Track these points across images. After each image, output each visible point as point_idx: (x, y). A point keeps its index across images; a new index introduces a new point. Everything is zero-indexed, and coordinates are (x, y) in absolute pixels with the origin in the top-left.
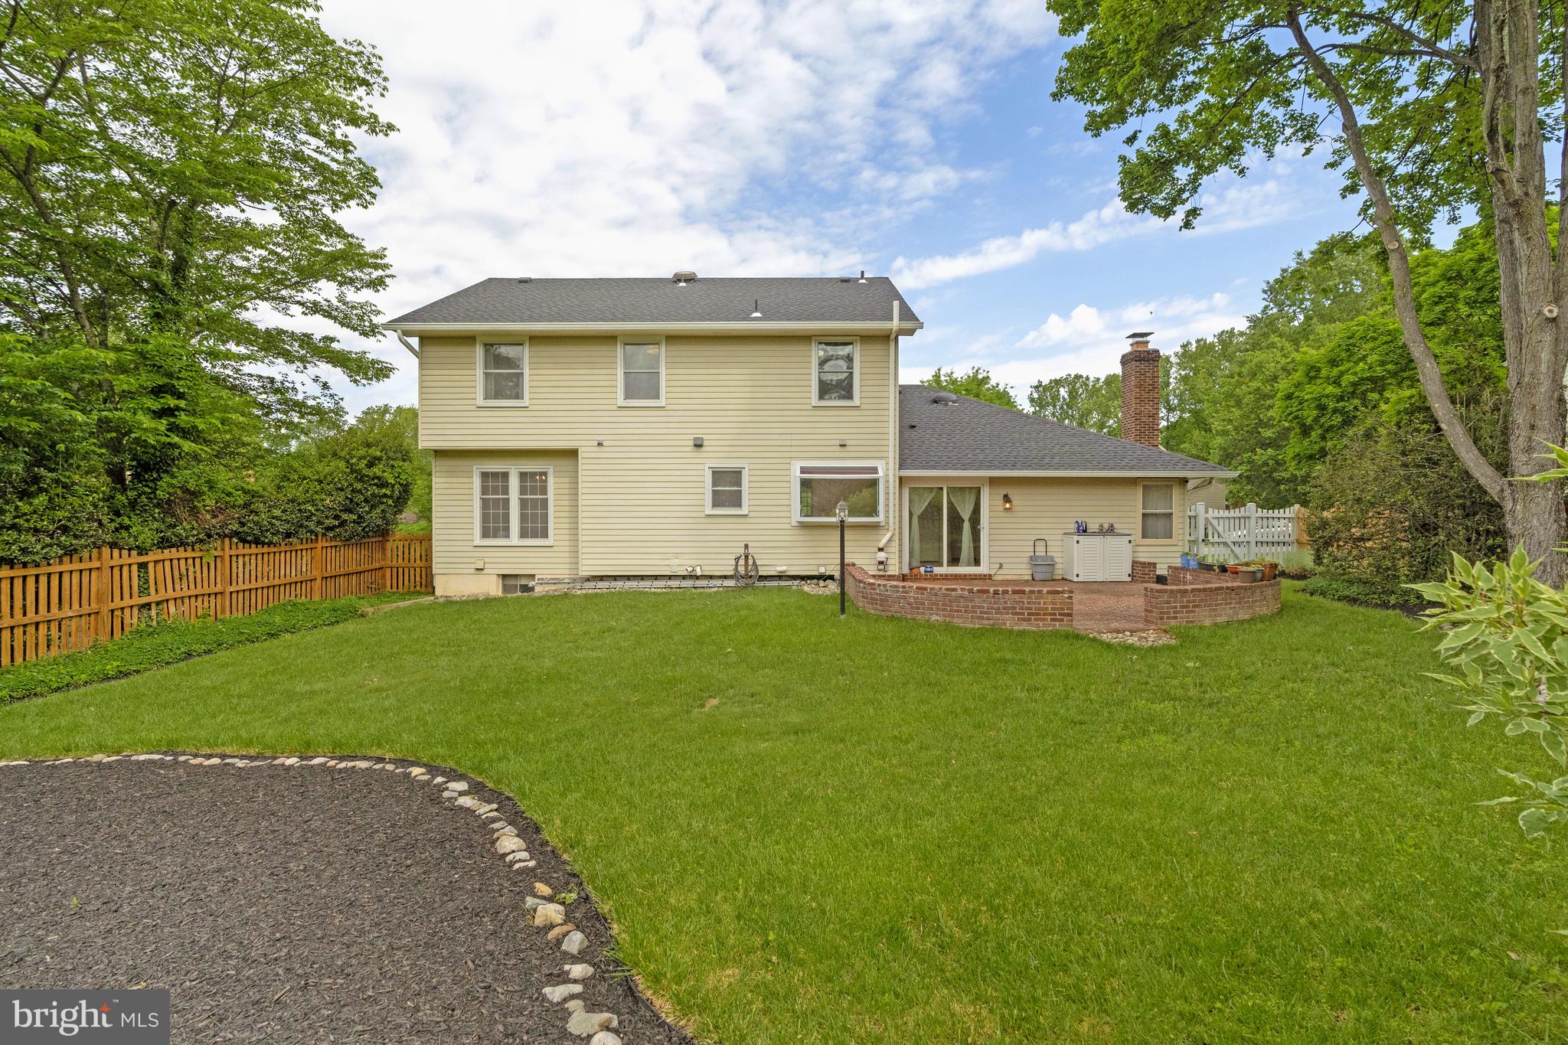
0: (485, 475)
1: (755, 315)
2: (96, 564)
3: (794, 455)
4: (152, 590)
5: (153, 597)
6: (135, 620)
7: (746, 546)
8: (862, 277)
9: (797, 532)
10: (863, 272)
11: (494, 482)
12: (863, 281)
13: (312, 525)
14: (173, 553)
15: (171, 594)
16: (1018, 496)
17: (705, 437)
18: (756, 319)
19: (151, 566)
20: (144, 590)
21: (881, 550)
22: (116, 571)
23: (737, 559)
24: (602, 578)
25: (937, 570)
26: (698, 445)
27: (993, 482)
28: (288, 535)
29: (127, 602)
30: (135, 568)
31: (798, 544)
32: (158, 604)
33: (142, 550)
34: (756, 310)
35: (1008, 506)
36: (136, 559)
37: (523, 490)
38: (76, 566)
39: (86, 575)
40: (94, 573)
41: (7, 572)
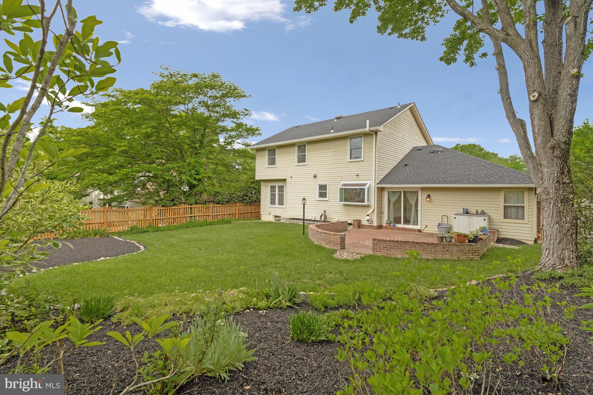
0: (271, 187)
1: (332, 131)
2: (181, 207)
3: (342, 179)
4: (193, 213)
5: (193, 215)
6: (189, 219)
7: (325, 211)
8: (399, 105)
9: (342, 207)
10: (399, 103)
11: (273, 188)
12: (399, 107)
13: (234, 200)
14: (199, 205)
15: (197, 214)
16: (435, 196)
17: (317, 174)
18: (332, 133)
19: (193, 208)
20: (191, 213)
21: (368, 215)
22: (185, 209)
23: (321, 216)
24: (294, 219)
25: (398, 226)
26: (315, 177)
27: (422, 189)
28: (228, 202)
29: (187, 215)
30: (189, 208)
31: (341, 211)
32: (194, 216)
33: (191, 204)
34: (332, 130)
35: (428, 200)
36: (190, 206)
37: (279, 192)
38: (177, 207)
39: (177, 209)
40: (179, 209)
41: (164, 208)
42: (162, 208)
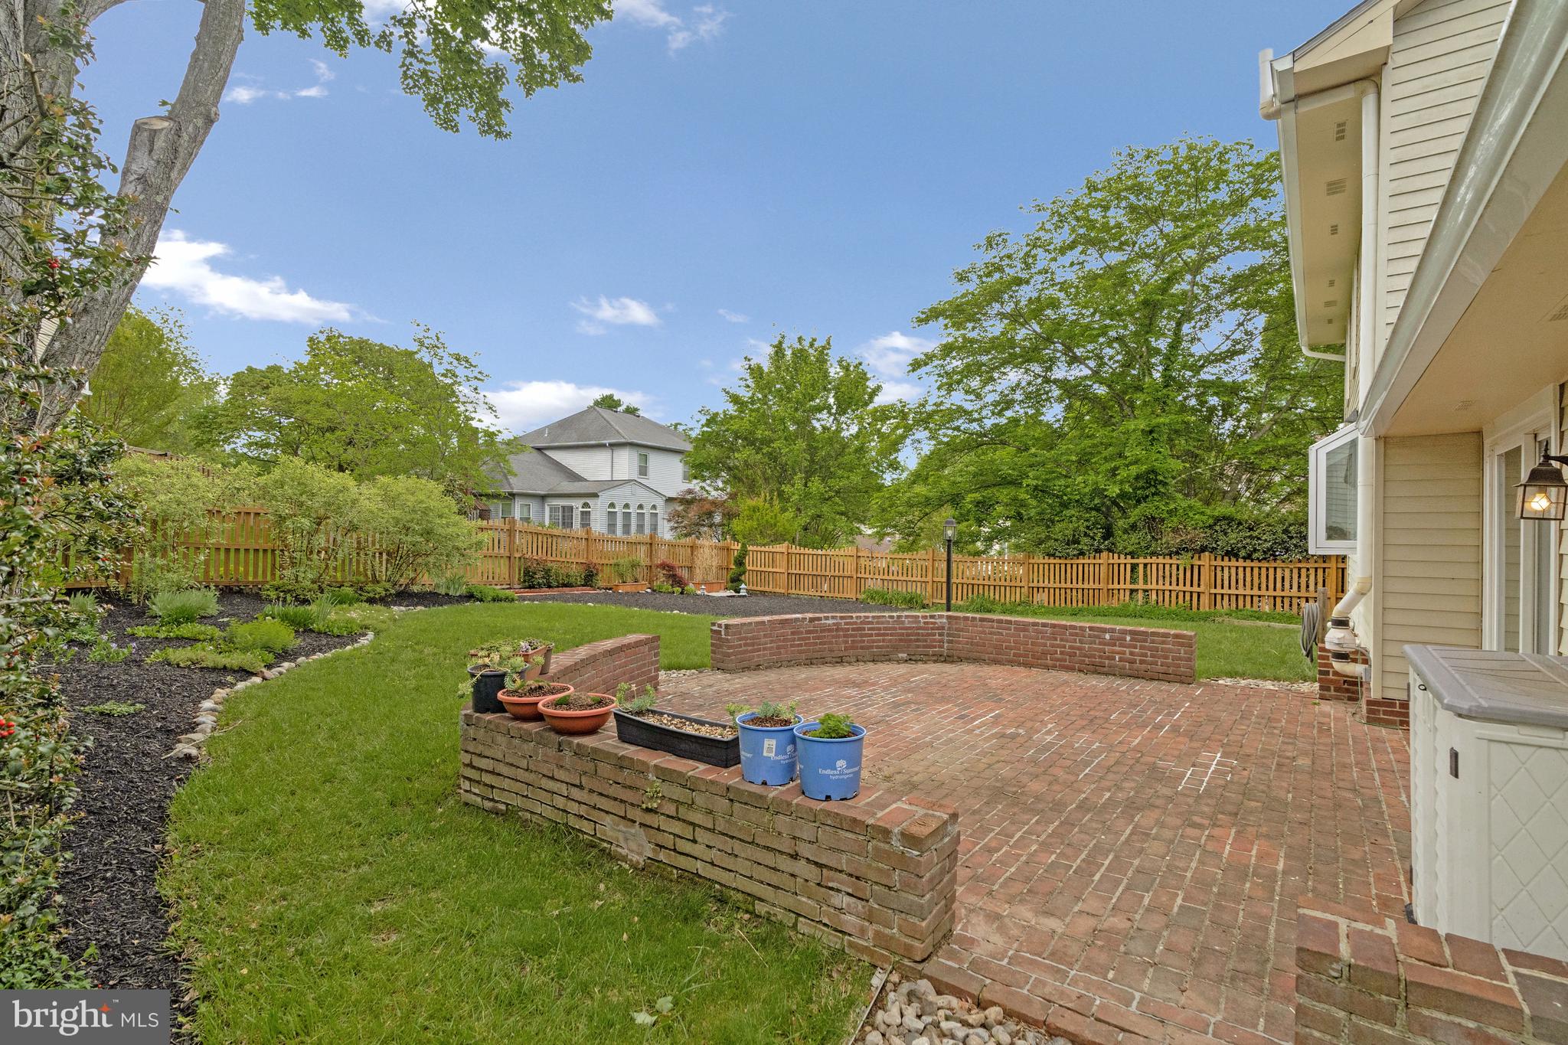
4: (1141, 582)
5: (1141, 586)
6: (1127, 598)
14: (1161, 559)
15: (1154, 586)
19: (1141, 567)
20: (1134, 581)
22: (1115, 567)
29: (1122, 586)
30: (1128, 567)
32: (1145, 591)
33: (1134, 556)
36: (1129, 560)
38: (1086, 561)
39: (1092, 567)
40: (1097, 566)
41: (1052, 561)
42: (1046, 561)
